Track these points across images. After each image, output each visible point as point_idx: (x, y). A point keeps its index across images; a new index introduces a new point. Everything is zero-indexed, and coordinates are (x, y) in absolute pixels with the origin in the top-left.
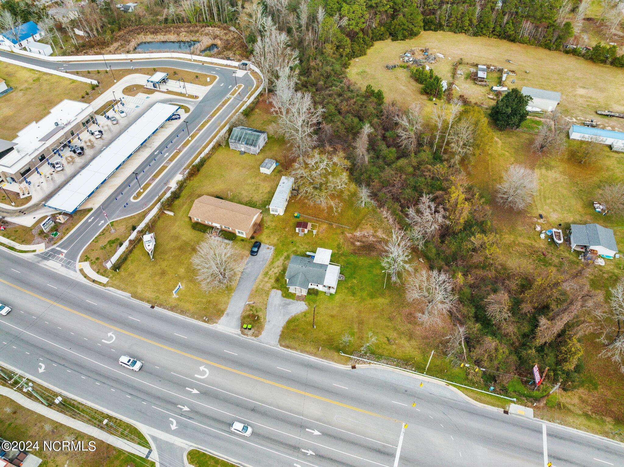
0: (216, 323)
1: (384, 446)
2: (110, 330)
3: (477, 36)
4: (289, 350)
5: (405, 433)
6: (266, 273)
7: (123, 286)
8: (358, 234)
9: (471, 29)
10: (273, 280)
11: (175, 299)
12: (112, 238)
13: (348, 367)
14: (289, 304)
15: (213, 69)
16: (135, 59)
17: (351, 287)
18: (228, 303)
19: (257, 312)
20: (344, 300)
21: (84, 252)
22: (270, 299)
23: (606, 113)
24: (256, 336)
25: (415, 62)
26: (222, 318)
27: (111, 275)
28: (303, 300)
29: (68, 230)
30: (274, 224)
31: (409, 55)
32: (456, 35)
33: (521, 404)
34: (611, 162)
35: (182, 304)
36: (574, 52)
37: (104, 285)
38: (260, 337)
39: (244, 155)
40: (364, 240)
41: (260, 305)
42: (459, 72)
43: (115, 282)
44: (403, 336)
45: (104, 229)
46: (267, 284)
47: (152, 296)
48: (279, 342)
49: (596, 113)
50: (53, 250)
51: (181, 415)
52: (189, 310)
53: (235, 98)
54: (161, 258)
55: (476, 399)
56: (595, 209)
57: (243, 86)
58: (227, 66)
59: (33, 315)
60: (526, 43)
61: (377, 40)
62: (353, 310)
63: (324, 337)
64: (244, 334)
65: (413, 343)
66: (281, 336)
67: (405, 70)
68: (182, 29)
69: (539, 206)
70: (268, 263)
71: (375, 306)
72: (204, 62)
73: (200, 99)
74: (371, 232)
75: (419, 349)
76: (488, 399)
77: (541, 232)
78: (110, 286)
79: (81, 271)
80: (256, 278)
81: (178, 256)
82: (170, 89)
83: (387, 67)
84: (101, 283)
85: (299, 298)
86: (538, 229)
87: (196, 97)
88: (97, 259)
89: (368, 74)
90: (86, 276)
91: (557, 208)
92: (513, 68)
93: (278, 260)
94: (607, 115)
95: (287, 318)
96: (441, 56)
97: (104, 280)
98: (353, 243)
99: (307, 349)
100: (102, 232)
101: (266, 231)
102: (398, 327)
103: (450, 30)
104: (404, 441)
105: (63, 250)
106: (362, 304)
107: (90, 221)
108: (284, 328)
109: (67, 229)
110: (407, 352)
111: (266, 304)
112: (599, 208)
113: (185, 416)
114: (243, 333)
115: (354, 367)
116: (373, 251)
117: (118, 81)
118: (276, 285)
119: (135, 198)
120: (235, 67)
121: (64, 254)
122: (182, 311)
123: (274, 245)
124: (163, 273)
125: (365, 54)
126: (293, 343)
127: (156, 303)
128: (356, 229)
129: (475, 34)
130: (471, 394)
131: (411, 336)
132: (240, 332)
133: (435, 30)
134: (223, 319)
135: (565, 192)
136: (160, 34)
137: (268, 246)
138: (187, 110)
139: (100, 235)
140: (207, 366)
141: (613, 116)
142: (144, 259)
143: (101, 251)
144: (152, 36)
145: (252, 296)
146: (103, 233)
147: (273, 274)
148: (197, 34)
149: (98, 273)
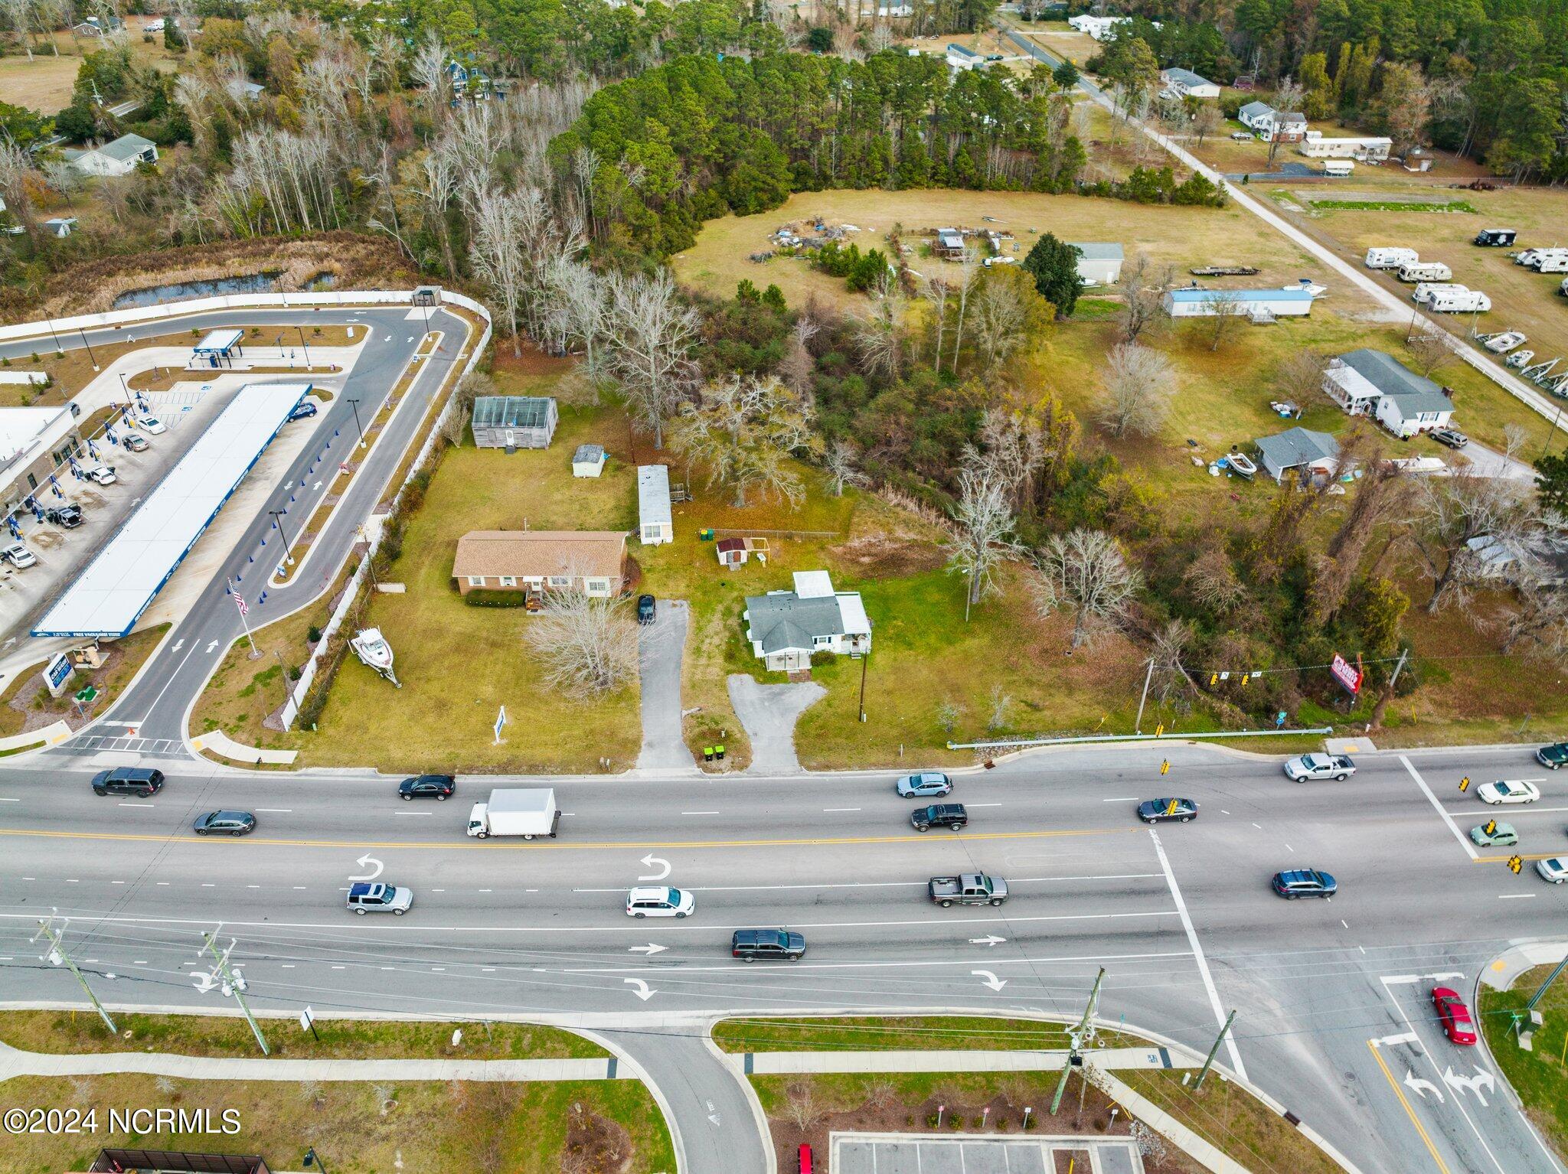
0: (632, 767)
1: (1136, 880)
2: (362, 853)
3: (903, 189)
4: (833, 772)
5: (1164, 846)
6: (697, 651)
7: (345, 757)
8: (856, 543)
9: (889, 176)
10: (720, 660)
11: (503, 747)
12: (263, 667)
13: (978, 769)
14: (781, 694)
15: (351, 315)
16: (126, 323)
17: (898, 635)
18: (639, 725)
19: (717, 723)
20: (895, 659)
21: (196, 712)
22: (734, 695)
23: (1208, 270)
24: (742, 767)
25: (806, 242)
26: (640, 755)
27: (299, 742)
28: (808, 679)
29: (121, 680)
30: (662, 562)
31: (788, 233)
32: (861, 193)
33: (1344, 736)
34: (1259, 340)
35: (524, 753)
36: (1099, 191)
37: (291, 767)
38: (752, 765)
39: (518, 454)
40: (873, 550)
41: (716, 711)
42: (904, 248)
43: (319, 754)
44: (1052, 691)
45: (228, 657)
46: (710, 669)
47: (437, 757)
48: (801, 763)
49: (1193, 273)
50: (96, 730)
51: (651, 963)
52: (550, 760)
53: (434, 358)
54: (418, 679)
55: (1259, 751)
56: (1278, 413)
57: (442, 334)
58: (379, 304)
59: (112, 877)
60: (1004, 188)
61: (705, 218)
62: (925, 672)
63: (895, 732)
64: (713, 771)
65: (1080, 696)
66: (797, 752)
67: (794, 258)
68: (227, 253)
69: (1179, 428)
70: (689, 631)
71: (967, 655)
72: (317, 306)
73: (348, 370)
74: (882, 535)
75: (1098, 703)
76: (1280, 744)
77: (1208, 467)
78: (308, 766)
79: (207, 753)
80: (679, 665)
81: (460, 665)
82: (257, 364)
83: (753, 258)
84: (279, 765)
85: (797, 678)
86: (1199, 462)
87: (336, 369)
88: (242, 718)
89: (718, 277)
90: (226, 762)
91: (1212, 424)
92: (1003, 229)
93: (710, 621)
94: (1212, 275)
95: (792, 719)
96: (854, 228)
97: (287, 756)
98: (855, 562)
99: (873, 760)
100: (227, 661)
101: (650, 578)
102: (1035, 678)
103: (849, 186)
104: (1170, 859)
105: (127, 724)
106: (938, 659)
107: (175, 649)
108: (795, 737)
109: (119, 678)
110: (1078, 714)
111: (730, 705)
112: (1285, 409)
113: (661, 963)
114: (706, 769)
115: (989, 766)
116: (906, 565)
117: (103, 369)
118: (732, 667)
119: (279, 579)
120: (403, 303)
121: (137, 732)
122: (531, 766)
123: (685, 598)
124: (441, 706)
125: (694, 244)
126: (833, 758)
127: (455, 767)
128: (847, 537)
129: (901, 186)
130: (1246, 745)
131: (1070, 688)
132: (698, 771)
133: (817, 189)
134: (644, 756)
135: (1212, 398)
136: (172, 268)
137: (671, 602)
138: (325, 396)
139: (222, 670)
140: (657, 853)
141: (1224, 274)
142: (374, 690)
143: (243, 700)
144: (151, 275)
145: (686, 699)
146: (229, 664)
147: (712, 648)
148: (272, 259)
149: (258, 746)
